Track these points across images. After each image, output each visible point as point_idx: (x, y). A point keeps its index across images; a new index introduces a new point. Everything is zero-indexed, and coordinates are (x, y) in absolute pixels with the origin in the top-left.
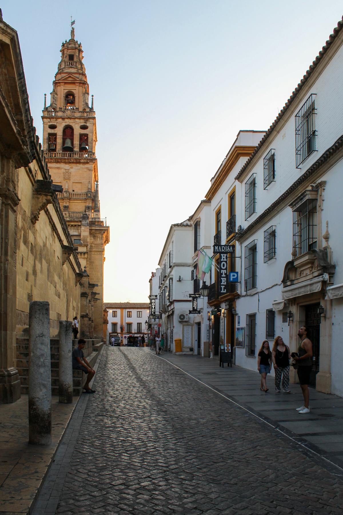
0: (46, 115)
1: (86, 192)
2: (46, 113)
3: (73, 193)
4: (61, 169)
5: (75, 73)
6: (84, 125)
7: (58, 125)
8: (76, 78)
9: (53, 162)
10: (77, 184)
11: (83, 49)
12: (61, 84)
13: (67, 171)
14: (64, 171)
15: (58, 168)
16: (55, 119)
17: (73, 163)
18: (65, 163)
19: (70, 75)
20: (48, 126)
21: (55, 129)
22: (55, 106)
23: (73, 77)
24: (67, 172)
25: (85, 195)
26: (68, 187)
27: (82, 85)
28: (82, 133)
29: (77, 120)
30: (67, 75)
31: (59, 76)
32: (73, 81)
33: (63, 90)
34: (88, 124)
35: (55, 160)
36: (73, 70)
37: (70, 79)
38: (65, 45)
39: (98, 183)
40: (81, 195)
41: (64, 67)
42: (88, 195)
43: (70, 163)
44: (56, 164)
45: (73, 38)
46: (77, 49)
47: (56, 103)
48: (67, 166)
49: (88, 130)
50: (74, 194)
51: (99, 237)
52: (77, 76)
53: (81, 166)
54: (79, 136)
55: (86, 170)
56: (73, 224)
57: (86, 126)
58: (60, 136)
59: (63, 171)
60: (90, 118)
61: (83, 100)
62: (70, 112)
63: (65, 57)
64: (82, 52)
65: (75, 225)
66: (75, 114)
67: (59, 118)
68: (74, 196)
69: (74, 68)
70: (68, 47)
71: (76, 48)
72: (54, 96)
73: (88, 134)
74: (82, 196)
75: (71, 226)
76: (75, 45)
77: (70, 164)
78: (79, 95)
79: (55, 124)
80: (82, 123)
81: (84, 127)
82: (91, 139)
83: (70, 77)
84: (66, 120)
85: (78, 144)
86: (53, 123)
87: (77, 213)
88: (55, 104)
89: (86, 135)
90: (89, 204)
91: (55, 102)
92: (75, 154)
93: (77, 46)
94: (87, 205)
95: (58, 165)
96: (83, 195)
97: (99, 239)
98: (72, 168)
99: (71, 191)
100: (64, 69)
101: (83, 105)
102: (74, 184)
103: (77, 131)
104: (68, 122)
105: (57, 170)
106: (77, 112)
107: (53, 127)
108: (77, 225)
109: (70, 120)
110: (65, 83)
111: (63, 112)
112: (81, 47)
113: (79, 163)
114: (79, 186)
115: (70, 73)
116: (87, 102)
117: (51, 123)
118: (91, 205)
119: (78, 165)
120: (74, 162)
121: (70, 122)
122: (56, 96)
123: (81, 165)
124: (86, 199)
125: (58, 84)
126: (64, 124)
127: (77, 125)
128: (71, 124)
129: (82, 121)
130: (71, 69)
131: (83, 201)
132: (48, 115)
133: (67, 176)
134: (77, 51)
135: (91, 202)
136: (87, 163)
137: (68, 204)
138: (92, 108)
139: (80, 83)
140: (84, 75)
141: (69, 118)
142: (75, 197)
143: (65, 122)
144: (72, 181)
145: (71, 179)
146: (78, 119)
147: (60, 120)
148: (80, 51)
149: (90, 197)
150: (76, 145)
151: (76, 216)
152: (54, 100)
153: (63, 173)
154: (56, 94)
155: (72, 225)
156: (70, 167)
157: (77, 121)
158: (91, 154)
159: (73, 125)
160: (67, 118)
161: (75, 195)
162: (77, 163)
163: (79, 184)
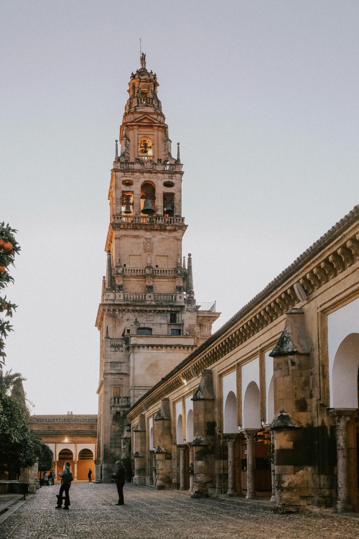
0: (119, 168)
1: (173, 267)
2: (119, 165)
3: (157, 269)
4: (140, 238)
5: (152, 113)
6: (169, 181)
7: (134, 181)
8: (153, 120)
9: (129, 229)
10: (161, 258)
11: (158, 81)
12: (135, 127)
13: (148, 240)
14: (145, 241)
15: (137, 237)
16: (131, 173)
17: (156, 230)
18: (146, 230)
19: (146, 116)
20: (121, 182)
21: (131, 186)
22: (128, 155)
23: (150, 118)
24: (148, 242)
25: (173, 272)
26: (151, 261)
27: (161, 129)
28: (167, 192)
29: (159, 175)
30: (143, 116)
31: (131, 118)
32: (150, 124)
33: (136, 135)
34: (173, 181)
35: (133, 226)
36: (150, 110)
37: (145, 121)
38: (137, 76)
39: (191, 257)
40: (168, 272)
41: (136, 105)
42: (178, 272)
43: (152, 230)
44: (133, 232)
45: (144, 67)
46: (152, 81)
47: (129, 152)
48: (148, 235)
49: (174, 188)
50: (158, 271)
51: (206, 326)
52: (155, 116)
53: (165, 234)
54: (162, 195)
55: (172, 240)
56: (160, 309)
57: (171, 182)
58: (137, 195)
59: (142, 240)
60: (176, 173)
61: (163, 149)
62: (150, 164)
63: (136, 91)
64: (158, 85)
65: (164, 311)
66: (157, 166)
67: (136, 172)
68: (158, 273)
69: (150, 106)
70: (140, 79)
71: (150, 81)
72: (126, 142)
73: (174, 194)
74: (169, 274)
75: (157, 311)
76: (149, 76)
77: (152, 232)
78: (158, 142)
79: (131, 179)
80: (166, 178)
81: (168, 184)
82: (179, 200)
83: (145, 118)
84: (145, 174)
85: (161, 206)
86: (128, 179)
87: (164, 295)
88: (128, 154)
89: (172, 195)
90: (180, 282)
91: (127, 151)
92: (159, 219)
93: (152, 78)
94: (177, 285)
95: (136, 233)
96: (170, 271)
97: (206, 329)
98: (155, 236)
99: (154, 266)
100: (137, 108)
101: (165, 155)
102: (158, 257)
103: (160, 190)
104: (147, 177)
105: (135, 238)
106: (160, 164)
107: (128, 183)
108: (166, 311)
109: (150, 174)
110: (139, 126)
111: (142, 165)
112: (156, 79)
113: (165, 230)
114: (164, 260)
115: (146, 113)
116: (170, 152)
117: (125, 179)
118: (182, 284)
119: (162, 233)
120: (158, 228)
121: (151, 177)
122: (128, 142)
123: (167, 234)
124: (175, 277)
125: (130, 128)
126: (142, 180)
127: (160, 182)
128: (152, 180)
129: (166, 176)
130: (146, 108)
131: (170, 280)
132: (121, 167)
133: (149, 247)
134: (152, 84)
135: (182, 282)
136: (175, 230)
137: (151, 284)
138: (178, 160)
139: (159, 127)
140: (162, 115)
141: (150, 172)
142: (160, 275)
143: (144, 178)
144: (155, 253)
145: (154, 251)
146: (160, 173)
147: (138, 174)
148: (156, 85)
149: (180, 275)
150: (160, 208)
151: (163, 299)
152: (126, 148)
153: (144, 244)
154: (129, 140)
155: (159, 311)
156: (152, 235)
157: (159, 177)
158: (179, 219)
159: (154, 181)
160: (147, 172)
161: (160, 271)
162: (161, 230)
163: (163, 258)
